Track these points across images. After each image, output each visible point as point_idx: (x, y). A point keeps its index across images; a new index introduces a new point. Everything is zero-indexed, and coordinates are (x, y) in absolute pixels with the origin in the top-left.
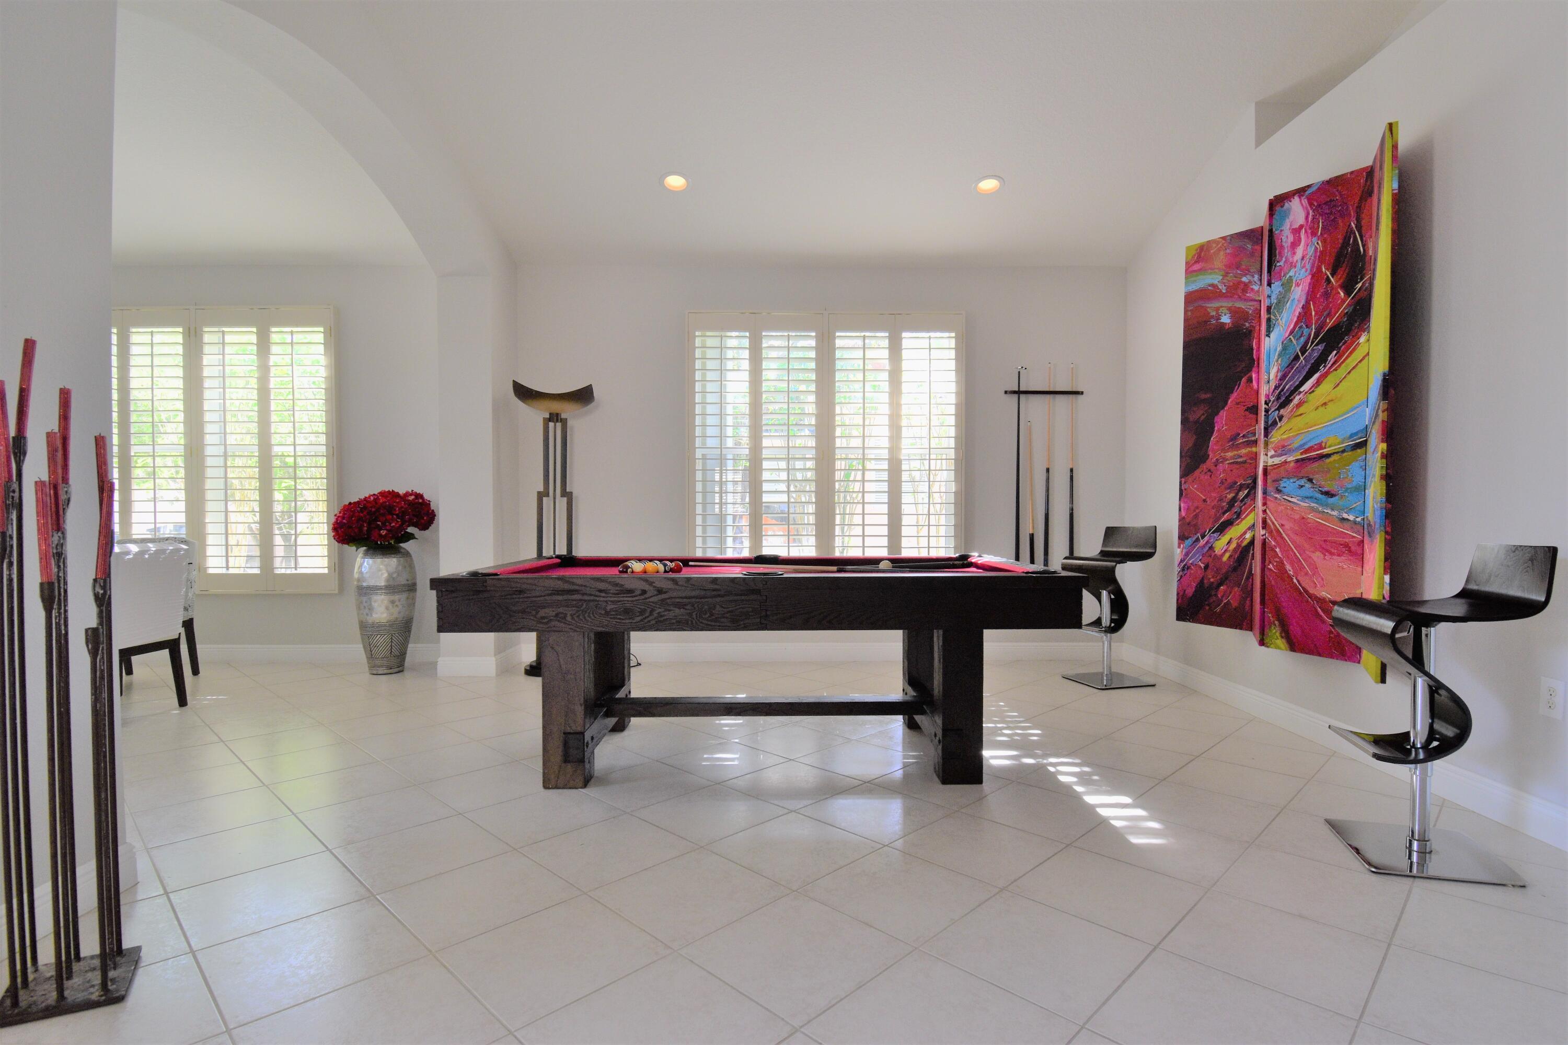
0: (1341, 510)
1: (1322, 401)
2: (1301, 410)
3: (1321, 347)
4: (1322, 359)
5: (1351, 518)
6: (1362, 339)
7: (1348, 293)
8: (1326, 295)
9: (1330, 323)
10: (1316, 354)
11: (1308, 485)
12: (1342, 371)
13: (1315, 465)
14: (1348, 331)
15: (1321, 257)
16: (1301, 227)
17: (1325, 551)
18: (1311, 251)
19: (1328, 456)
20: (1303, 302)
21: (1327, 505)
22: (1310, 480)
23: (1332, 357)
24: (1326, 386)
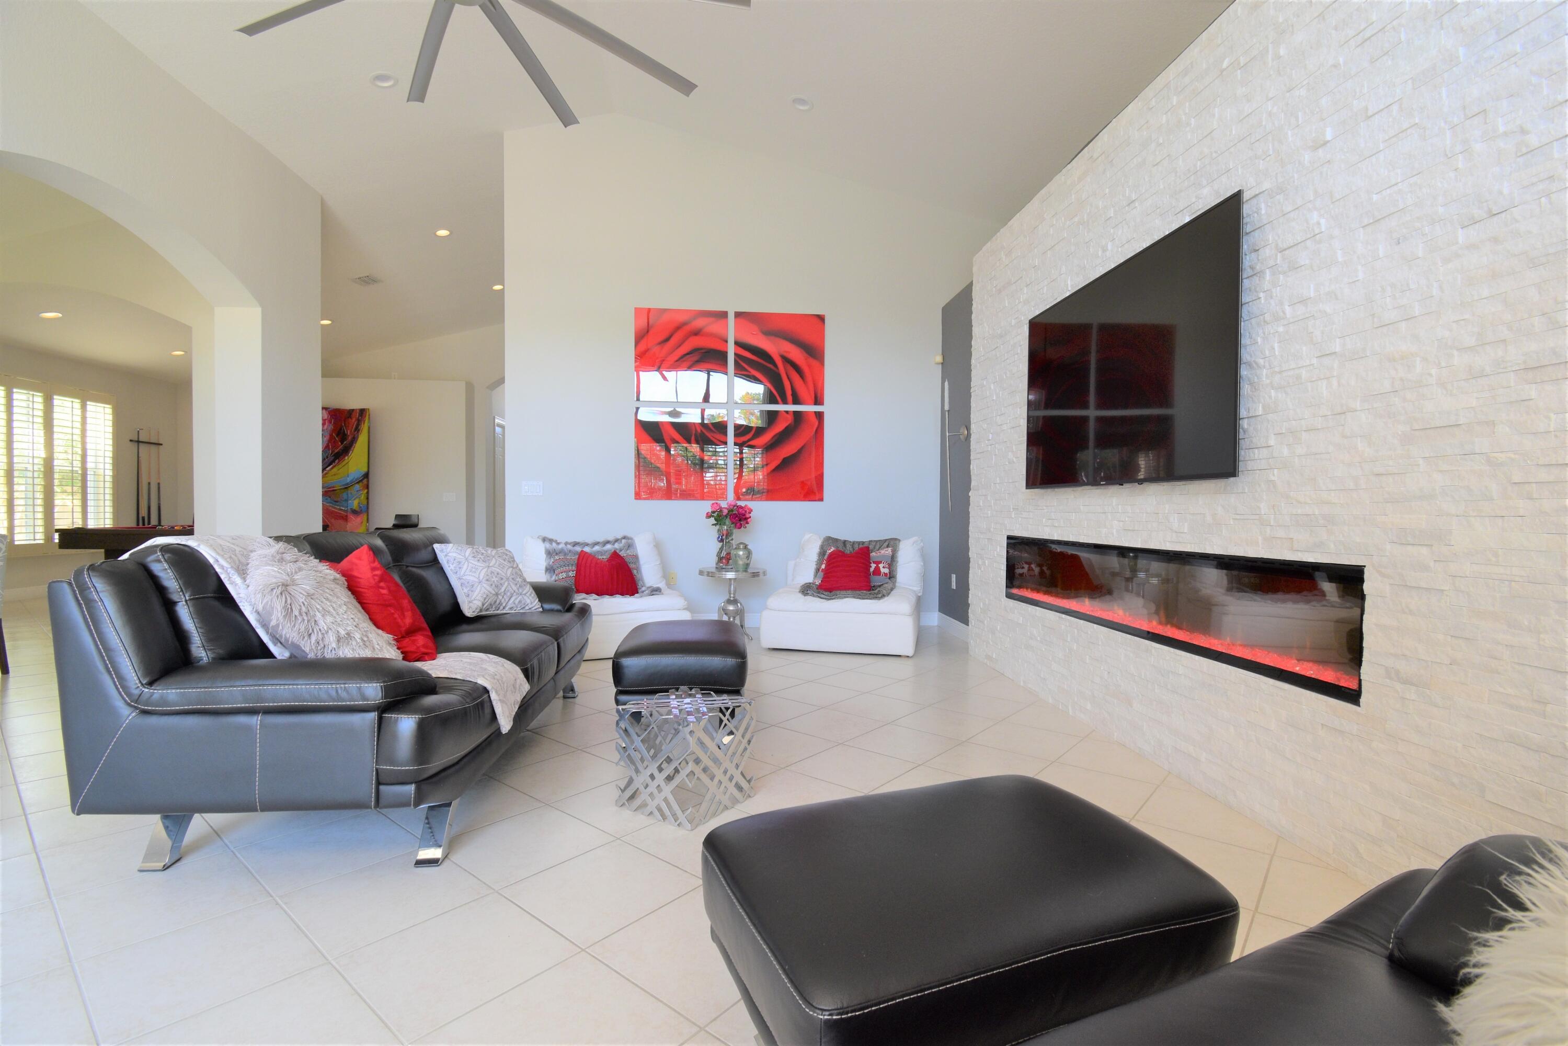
0: (340, 506)
1: (333, 474)
2: (327, 475)
3: (333, 458)
4: (333, 461)
5: (344, 509)
6: (346, 458)
7: (342, 443)
8: (334, 442)
9: (336, 451)
10: (331, 460)
11: (329, 499)
12: (340, 466)
13: (332, 492)
14: (341, 455)
15: (333, 431)
16: (326, 420)
17: (336, 519)
18: (329, 428)
19: (336, 490)
20: (327, 443)
21: (336, 505)
22: (330, 497)
23: (337, 461)
24: (335, 470)
